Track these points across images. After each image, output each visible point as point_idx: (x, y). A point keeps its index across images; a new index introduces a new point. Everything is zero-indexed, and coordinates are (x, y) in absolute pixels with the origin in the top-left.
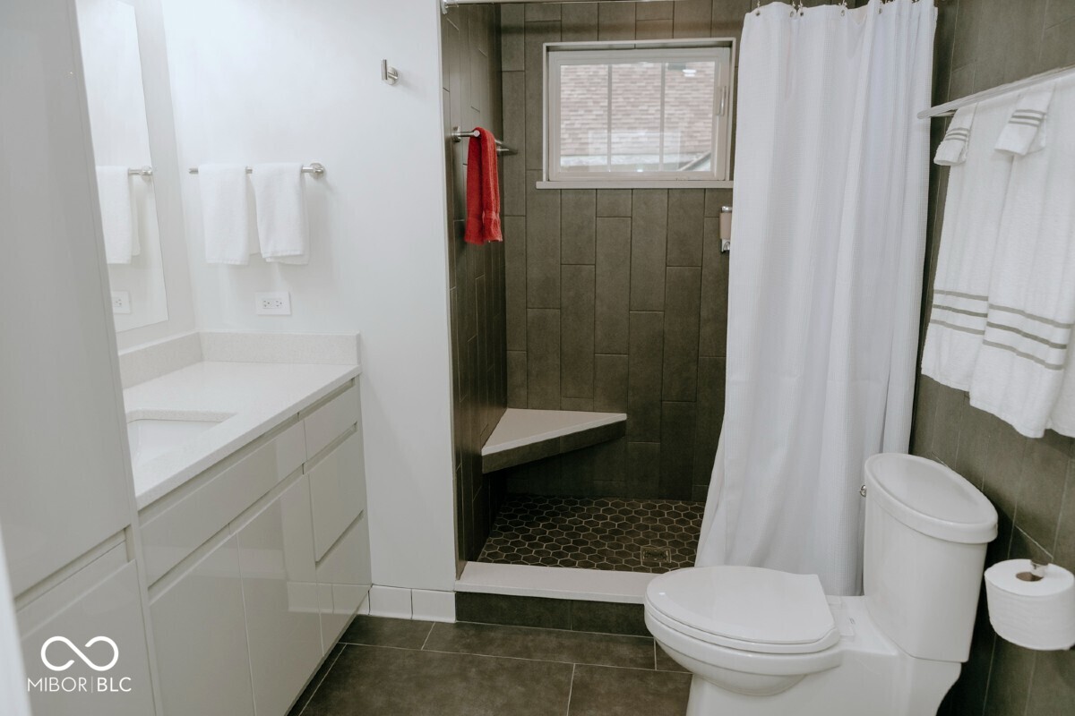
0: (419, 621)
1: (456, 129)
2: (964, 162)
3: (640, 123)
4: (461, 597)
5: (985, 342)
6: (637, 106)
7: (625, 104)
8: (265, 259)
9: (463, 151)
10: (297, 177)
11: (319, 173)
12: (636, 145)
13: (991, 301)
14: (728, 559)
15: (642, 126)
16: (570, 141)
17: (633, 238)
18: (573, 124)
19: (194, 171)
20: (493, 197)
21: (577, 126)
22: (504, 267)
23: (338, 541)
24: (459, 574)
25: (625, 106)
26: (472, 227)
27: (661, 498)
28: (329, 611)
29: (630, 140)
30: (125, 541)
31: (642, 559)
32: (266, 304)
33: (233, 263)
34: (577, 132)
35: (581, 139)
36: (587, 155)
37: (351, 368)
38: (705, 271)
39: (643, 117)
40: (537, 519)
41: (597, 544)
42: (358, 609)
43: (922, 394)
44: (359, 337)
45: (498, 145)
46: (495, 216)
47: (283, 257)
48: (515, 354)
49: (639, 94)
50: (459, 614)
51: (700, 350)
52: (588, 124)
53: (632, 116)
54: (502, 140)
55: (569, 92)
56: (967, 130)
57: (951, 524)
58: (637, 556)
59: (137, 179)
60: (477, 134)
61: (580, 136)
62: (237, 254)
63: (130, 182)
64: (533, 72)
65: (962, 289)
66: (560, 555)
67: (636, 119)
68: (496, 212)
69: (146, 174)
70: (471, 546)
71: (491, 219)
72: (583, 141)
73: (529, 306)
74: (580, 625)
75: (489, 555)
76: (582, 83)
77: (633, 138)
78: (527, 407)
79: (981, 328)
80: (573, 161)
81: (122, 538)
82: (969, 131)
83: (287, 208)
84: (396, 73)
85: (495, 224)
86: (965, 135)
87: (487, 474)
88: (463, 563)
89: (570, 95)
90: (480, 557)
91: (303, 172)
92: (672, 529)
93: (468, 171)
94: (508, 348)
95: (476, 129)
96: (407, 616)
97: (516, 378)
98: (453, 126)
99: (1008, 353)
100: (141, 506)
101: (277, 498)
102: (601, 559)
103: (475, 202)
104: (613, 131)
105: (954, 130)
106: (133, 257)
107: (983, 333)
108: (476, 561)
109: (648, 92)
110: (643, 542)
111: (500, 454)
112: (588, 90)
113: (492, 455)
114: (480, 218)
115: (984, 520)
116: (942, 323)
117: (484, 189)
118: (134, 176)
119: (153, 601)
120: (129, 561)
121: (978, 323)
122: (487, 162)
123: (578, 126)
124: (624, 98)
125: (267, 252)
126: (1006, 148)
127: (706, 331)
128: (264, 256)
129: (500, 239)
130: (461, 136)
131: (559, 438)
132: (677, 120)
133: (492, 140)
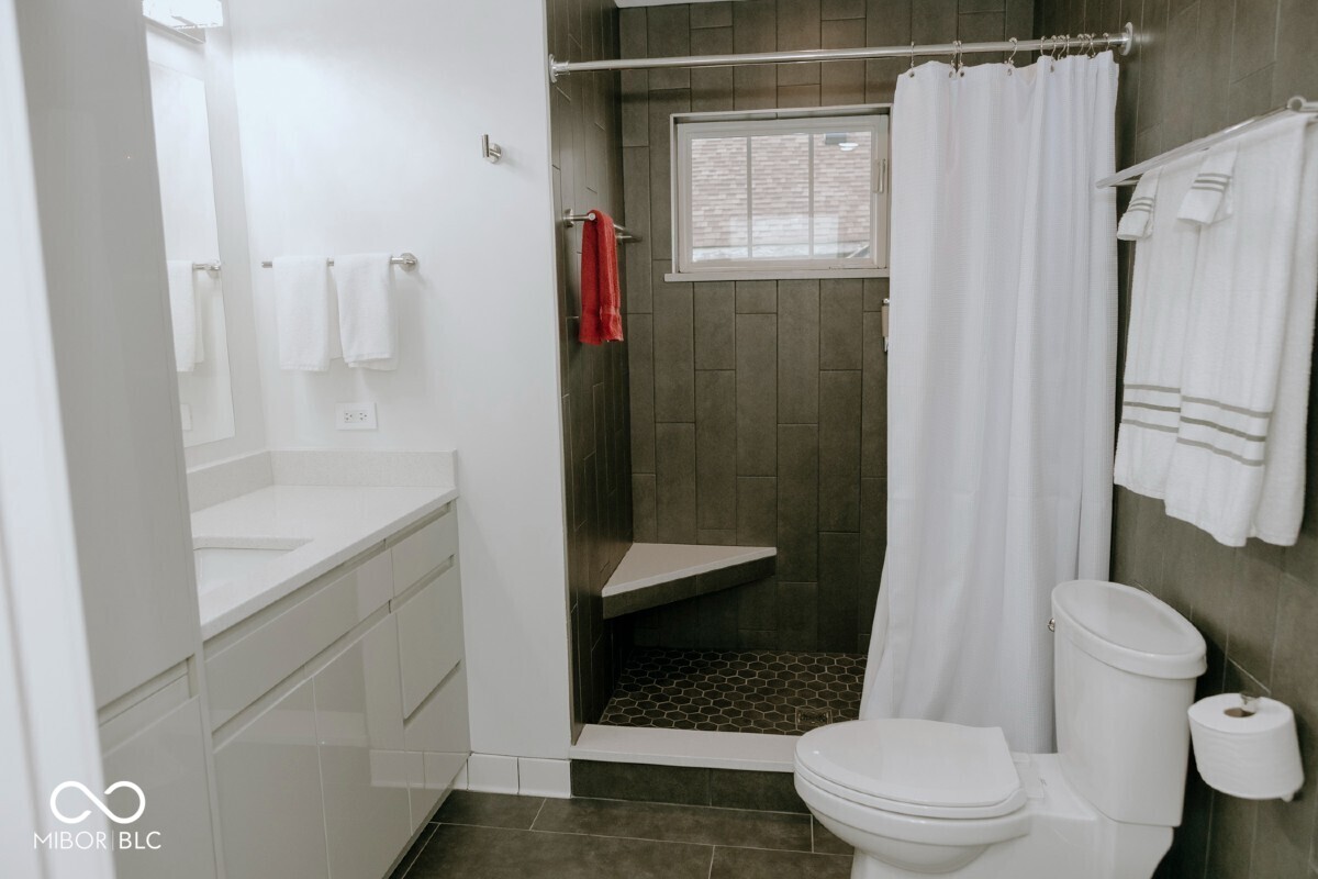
0: (528, 797)
1: (568, 212)
2: (1150, 237)
3: (793, 208)
4: (578, 766)
5: (1180, 440)
6: (790, 188)
7: (774, 186)
8: (347, 364)
9: (577, 238)
10: (385, 268)
11: (411, 265)
12: (788, 234)
13: (1183, 393)
14: (897, 712)
15: (795, 211)
16: (709, 230)
17: (780, 337)
18: (713, 210)
19: (268, 265)
20: (611, 290)
21: (717, 212)
22: (628, 374)
23: (431, 695)
24: (575, 739)
25: (774, 188)
26: (587, 324)
27: (820, 650)
28: (419, 785)
29: (781, 228)
30: (187, 674)
31: (798, 721)
32: (348, 417)
33: (310, 369)
34: (717, 219)
35: (721, 227)
36: (729, 246)
37: (445, 491)
38: (866, 375)
39: (798, 200)
40: (671, 677)
41: (741, 705)
42: (453, 782)
43: (1121, 511)
44: (456, 455)
45: (618, 231)
46: (614, 312)
47: (370, 362)
48: (641, 476)
49: (792, 174)
50: (575, 788)
51: (863, 468)
52: (729, 210)
53: (783, 200)
54: (624, 225)
55: (707, 173)
56: (1151, 199)
57: (1152, 655)
58: (791, 719)
59: (202, 275)
60: (592, 217)
61: (720, 224)
62: (315, 358)
63: (194, 278)
64: (659, 147)
65: (1154, 381)
66: (697, 718)
67: (788, 203)
68: (616, 307)
69: (213, 269)
70: (590, 706)
71: (609, 316)
72: (724, 230)
73: (659, 419)
74: (721, 800)
75: (611, 718)
76: (723, 162)
77: (785, 225)
78: (657, 541)
79: (1174, 425)
80: (713, 254)
81: (184, 670)
82: (1154, 200)
83: (374, 304)
84: (499, 151)
85: (615, 320)
86: (1150, 205)
87: (609, 620)
88: (580, 726)
89: (708, 176)
90: (601, 721)
91: (392, 263)
92: (833, 686)
93: (583, 260)
94: (633, 470)
95: (593, 212)
96: (514, 791)
97: (643, 507)
98: (565, 209)
99: (1204, 451)
100: (207, 636)
101: (356, 642)
102: (748, 722)
103: (591, 294)
104: (754, 218)
105: (1138, 199)
106: (196, 364)
107: (1176, 430)
108: (596, 723)
109: (802, 172)
110: (799, 702)
111: (624, 595)
112: (730, 170)
113: (614, 596)
114: (596, 314)
115: (1190, 650)
116: (1134, 422)
117: (602, 280)
118: (199, 272)
119: (219, 748)
120: (191, 697)
121: (1171, 419)
122: (604, 250)
123: (720, 212)
124: (774, 179)
125: (350, 356)
126: (1189, 217)
127: (869, 447)
128: (346, 361)
129: (620, 338)
130: (575, 220)
131: (695, 576)
132: (837, 203)
133: (610, 225)
